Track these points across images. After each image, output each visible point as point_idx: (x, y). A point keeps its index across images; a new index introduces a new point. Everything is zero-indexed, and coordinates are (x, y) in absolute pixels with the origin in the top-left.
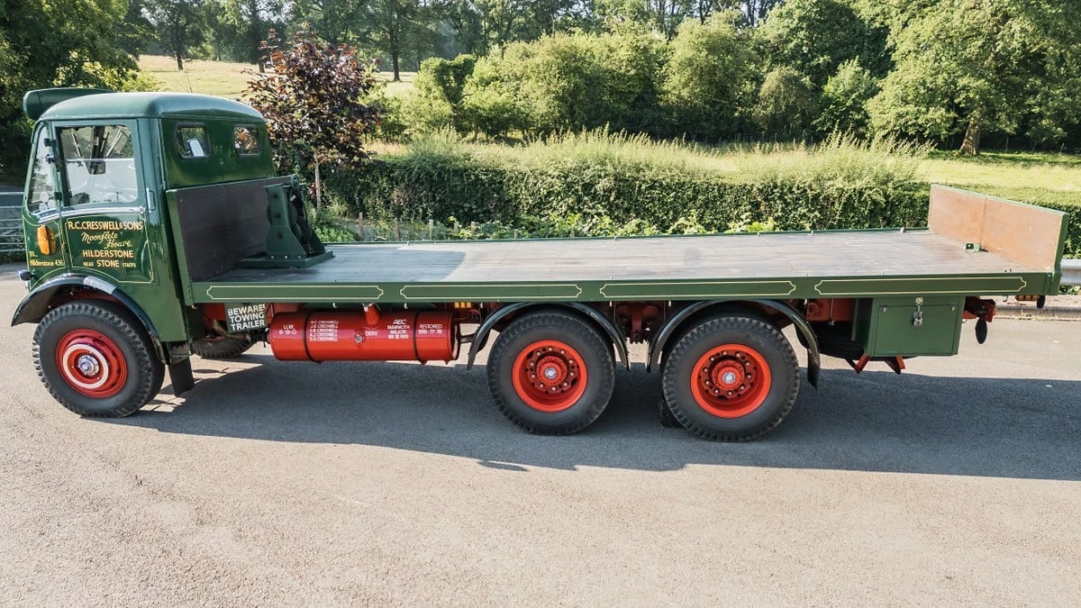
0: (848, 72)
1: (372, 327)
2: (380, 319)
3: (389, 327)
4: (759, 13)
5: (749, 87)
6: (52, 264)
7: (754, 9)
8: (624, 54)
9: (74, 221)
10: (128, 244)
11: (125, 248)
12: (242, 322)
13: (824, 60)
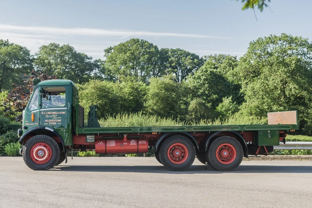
0: (227, 101)
1: (125, 142)
2: (127, 141)
3: (130, 142)
4: (181, 77)
5: (183, 107)
6: (34, 124)
7: (179, 76)
8: (127, 90)
9: (44, 112)
10: (60, 118)
11: (59, 119)
12: (89, 140)
13: (216, 97)
